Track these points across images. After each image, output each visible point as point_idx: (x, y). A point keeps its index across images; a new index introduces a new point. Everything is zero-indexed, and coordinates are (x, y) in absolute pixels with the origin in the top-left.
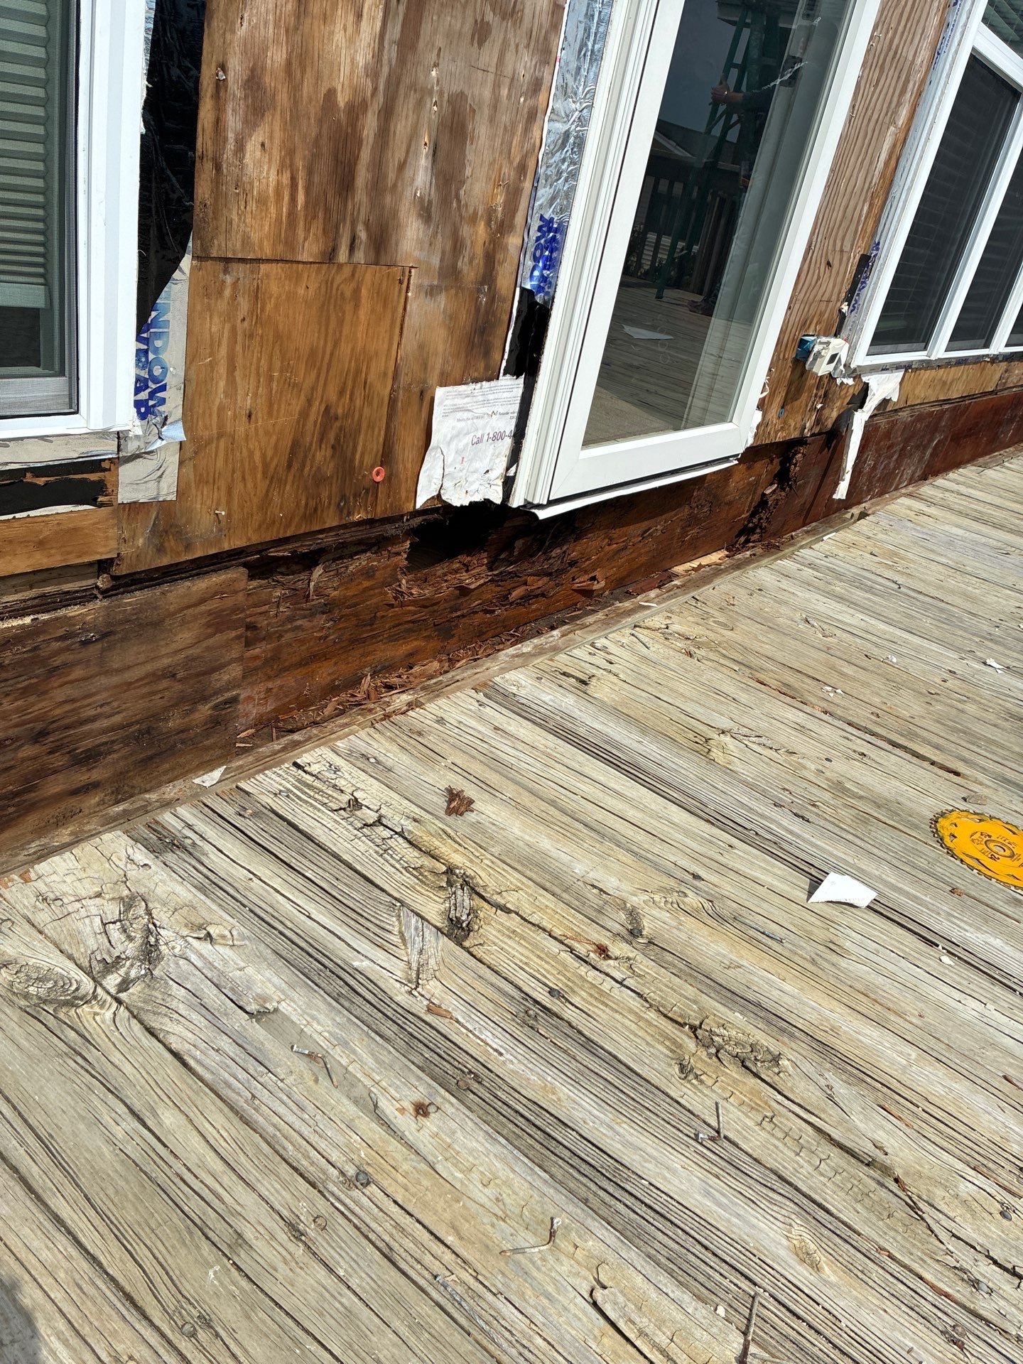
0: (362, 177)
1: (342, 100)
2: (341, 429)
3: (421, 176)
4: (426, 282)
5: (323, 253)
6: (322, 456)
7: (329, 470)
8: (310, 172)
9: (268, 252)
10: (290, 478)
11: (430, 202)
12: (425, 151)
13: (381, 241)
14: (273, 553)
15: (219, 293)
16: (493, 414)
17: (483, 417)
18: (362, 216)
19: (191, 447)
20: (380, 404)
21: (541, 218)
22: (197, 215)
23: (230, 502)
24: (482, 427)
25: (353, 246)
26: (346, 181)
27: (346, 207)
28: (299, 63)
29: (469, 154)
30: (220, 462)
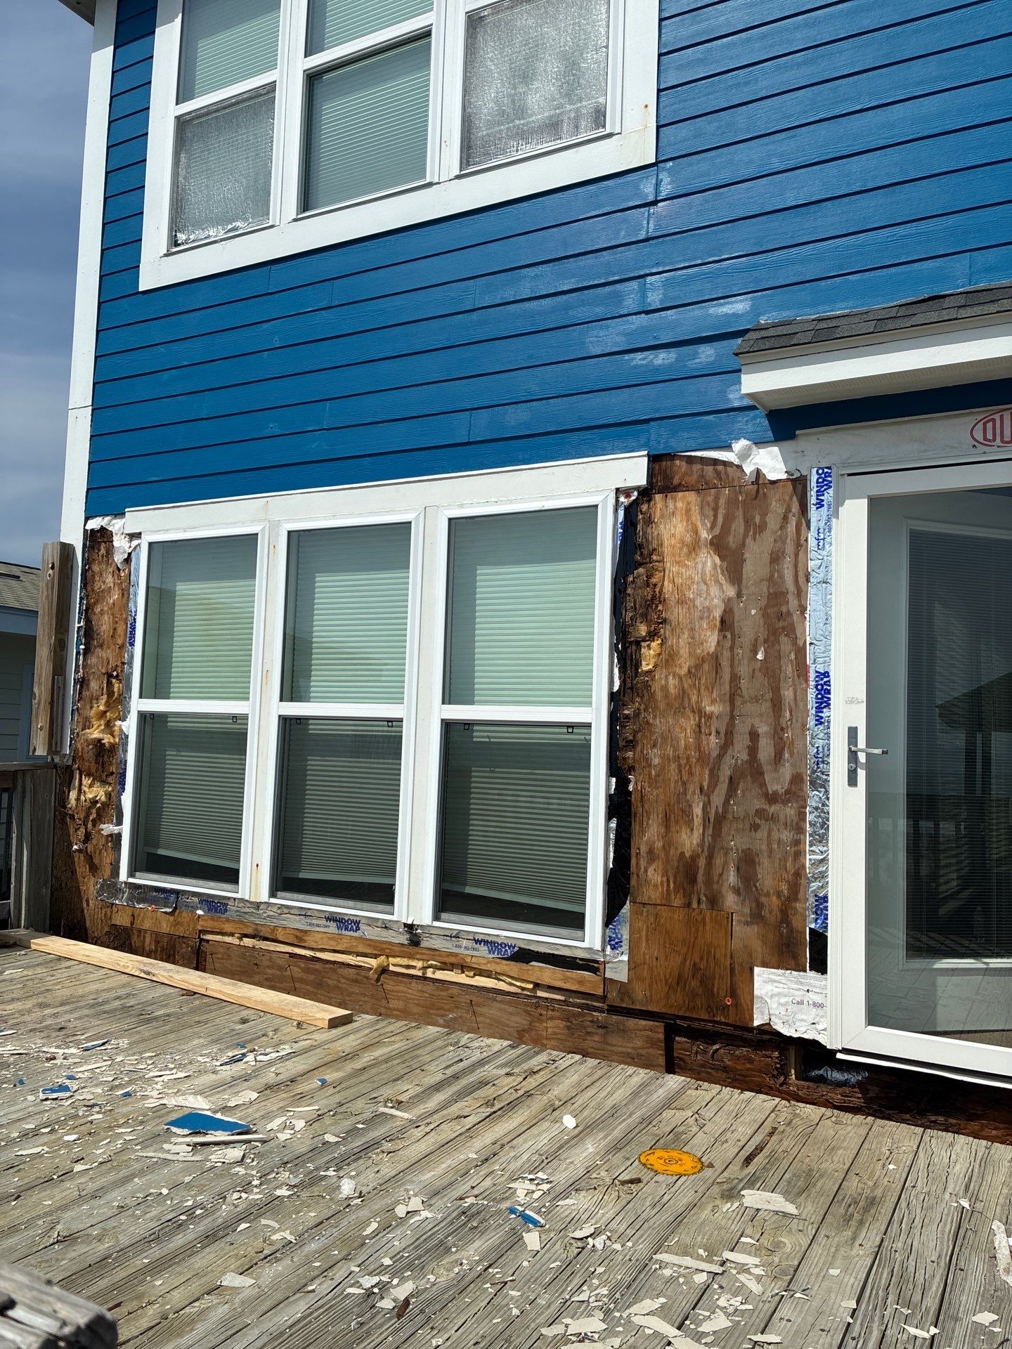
0: (700, 878)
1: (687, 855)
2: (703, 974)
3: (732, 878)
4: (743, 919)
5: (684, 904)
6: (694, 983)
7: (700, 991)
8: (675, 877)
9: (659, 902)
10: (679, 989)
11: (739, 888)
12: (732, 869)
13: (714, 901)
14: (678, 1022)
15: (642, 914)
16: (808, 991)
17: (799, 990)
18: (702, 891)
19: (633, 965)
20: (725, 969)
21: (816, 896)
22: (631, 889)
23: (651, 990)
24: (799, 995)
25: (699, 902)
26: (692, 880)
27: (693, 887)
28: (668, 845)
29: (759, 869)
30: (645, 974)
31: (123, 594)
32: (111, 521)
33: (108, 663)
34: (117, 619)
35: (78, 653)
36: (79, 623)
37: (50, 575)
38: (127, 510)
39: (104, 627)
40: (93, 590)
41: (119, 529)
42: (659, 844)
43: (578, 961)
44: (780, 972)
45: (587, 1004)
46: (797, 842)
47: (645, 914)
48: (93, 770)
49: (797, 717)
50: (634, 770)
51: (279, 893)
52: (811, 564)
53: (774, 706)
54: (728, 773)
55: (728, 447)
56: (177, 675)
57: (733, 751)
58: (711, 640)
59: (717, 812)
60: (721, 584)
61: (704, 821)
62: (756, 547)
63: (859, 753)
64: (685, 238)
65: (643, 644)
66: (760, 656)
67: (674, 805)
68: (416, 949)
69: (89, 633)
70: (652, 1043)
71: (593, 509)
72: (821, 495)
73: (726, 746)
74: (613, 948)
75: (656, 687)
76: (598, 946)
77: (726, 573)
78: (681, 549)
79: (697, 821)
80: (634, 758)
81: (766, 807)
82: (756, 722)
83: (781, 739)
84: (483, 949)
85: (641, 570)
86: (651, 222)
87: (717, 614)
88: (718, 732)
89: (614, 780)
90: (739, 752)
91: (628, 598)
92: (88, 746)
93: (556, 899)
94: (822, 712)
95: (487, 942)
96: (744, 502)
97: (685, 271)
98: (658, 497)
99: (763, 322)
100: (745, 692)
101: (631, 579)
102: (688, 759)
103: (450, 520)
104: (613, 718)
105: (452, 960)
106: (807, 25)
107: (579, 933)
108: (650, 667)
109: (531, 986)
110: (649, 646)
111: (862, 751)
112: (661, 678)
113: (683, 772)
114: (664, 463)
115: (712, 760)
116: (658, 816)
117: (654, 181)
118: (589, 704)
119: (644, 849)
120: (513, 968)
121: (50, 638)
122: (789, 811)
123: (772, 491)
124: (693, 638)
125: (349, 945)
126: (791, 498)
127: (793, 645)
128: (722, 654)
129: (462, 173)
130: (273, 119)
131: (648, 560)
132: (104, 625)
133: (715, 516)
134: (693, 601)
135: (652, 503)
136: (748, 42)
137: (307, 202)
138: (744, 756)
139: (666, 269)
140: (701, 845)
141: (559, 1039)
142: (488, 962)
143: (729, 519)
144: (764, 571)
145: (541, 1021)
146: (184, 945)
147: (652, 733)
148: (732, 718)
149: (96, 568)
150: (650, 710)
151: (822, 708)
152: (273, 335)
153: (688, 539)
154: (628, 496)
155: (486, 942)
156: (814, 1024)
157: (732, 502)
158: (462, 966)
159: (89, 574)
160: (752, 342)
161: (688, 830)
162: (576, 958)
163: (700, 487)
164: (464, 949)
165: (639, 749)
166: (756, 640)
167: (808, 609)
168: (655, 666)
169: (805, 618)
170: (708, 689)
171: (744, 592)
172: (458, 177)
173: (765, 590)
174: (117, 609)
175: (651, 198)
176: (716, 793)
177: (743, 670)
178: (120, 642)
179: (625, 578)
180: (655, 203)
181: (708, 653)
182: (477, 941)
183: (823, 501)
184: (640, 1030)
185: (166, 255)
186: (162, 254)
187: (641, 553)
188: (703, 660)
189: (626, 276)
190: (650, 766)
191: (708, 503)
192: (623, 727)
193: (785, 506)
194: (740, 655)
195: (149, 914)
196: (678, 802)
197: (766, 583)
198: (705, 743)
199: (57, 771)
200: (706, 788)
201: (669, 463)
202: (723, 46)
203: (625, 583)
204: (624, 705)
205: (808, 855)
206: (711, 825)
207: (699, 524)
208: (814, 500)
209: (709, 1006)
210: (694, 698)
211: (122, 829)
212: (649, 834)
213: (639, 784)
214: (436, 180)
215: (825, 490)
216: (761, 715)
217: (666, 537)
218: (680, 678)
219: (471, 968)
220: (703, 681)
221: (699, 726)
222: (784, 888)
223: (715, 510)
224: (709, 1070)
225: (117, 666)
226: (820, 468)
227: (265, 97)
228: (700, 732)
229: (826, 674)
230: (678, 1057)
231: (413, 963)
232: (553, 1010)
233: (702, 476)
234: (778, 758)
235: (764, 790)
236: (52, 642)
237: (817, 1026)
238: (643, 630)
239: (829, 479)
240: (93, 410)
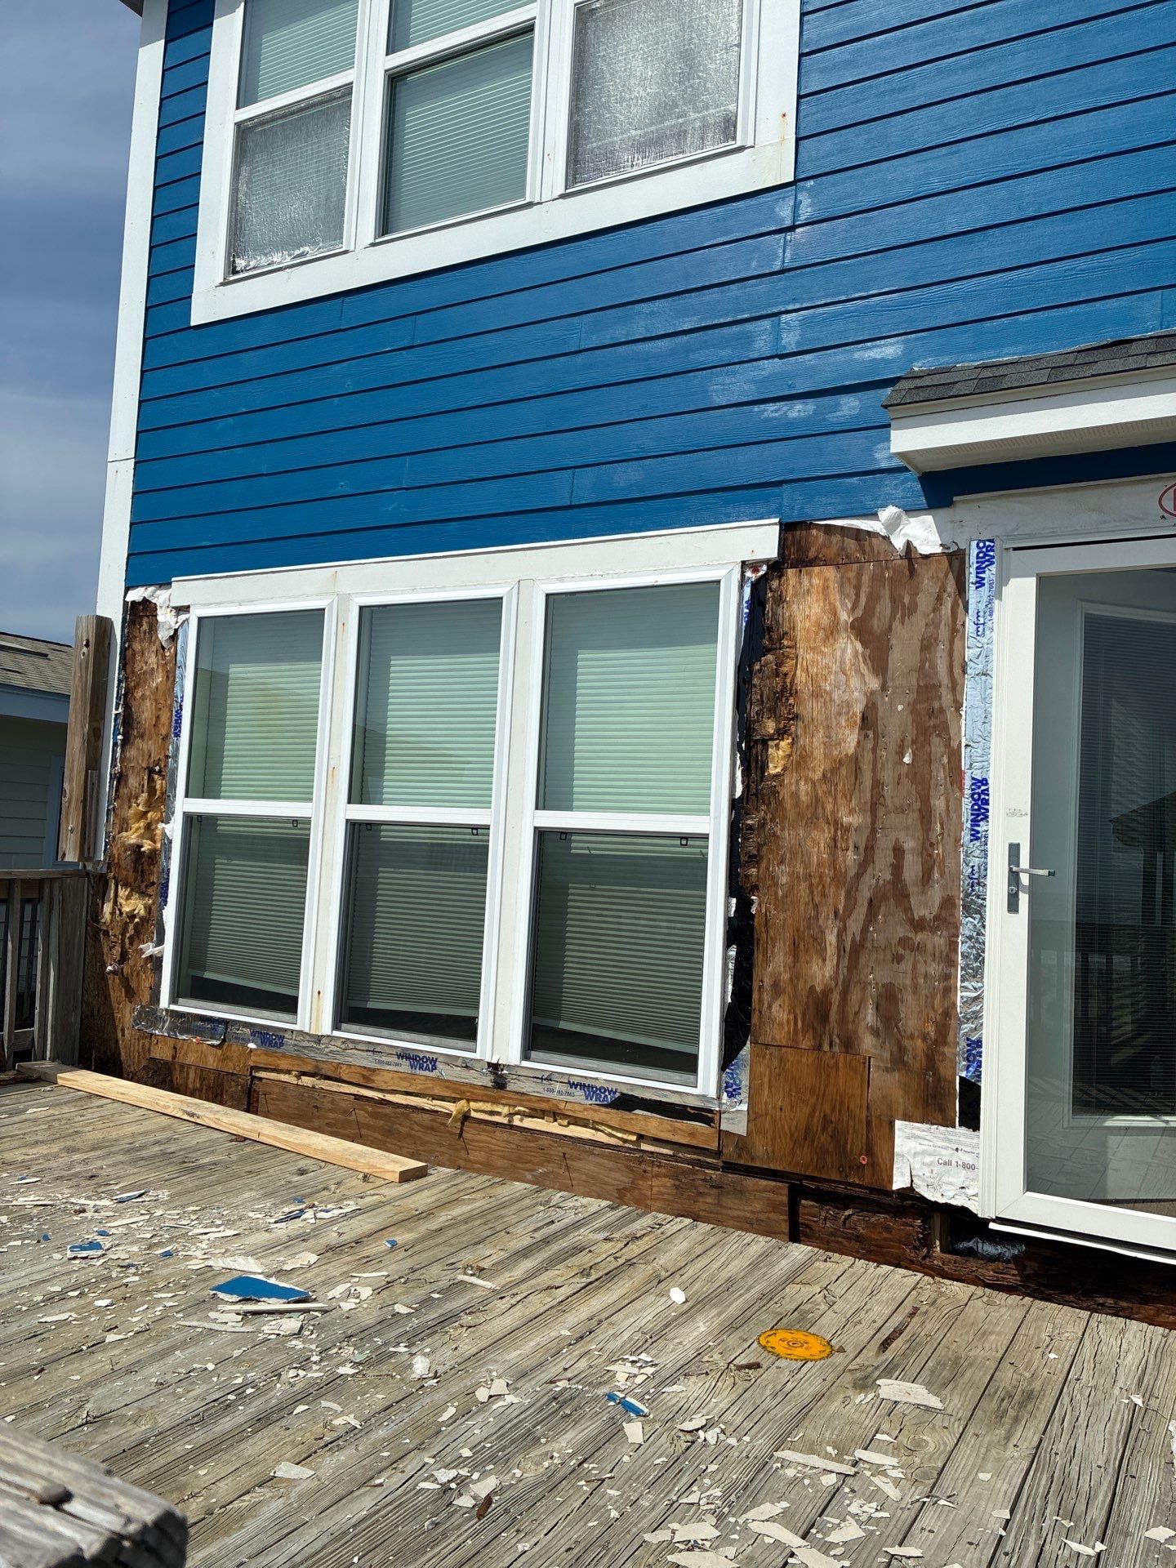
0: (833, 1016)
1: (818, 989)
2: (835, 1128)
3: (870, 1016)
4: (882, 1065)
5: (814, 1046)
6: (824, 1138)
7: (831, 1148)
8: (804, 1015)
9: (784, 1043)
10: (806, 1145)
11: (878, 1029)
12: (870, 1007)
13: (849, 1044)
14: (805, 1183)
15: (764, 1057)
16: (957, 1150)
17: (946, 1148)
18: (835, 1033)
19: (753, 1116)
20: (860, 1121)
21: (968, 1039)
22: (753, 1028)
23: (773, 1145)
24: (946, 1155)
25: (831, 1045)
26: (824, 1018)
27: (825, 1028)
28: (795, 978)
29: (902, 1008)
30: (767, 1125)
31: (168, 677)
32: (155, 591)
33: (150, 756)
34: (160, 706)
35: (115, 744)
36: (117, 709)
37: (84, 654)
38: (173, 579)
39: (146, 715)
40: (133, 672)
41: (165, 602)
42: (786, 976)
43: (689, 1109)
44: (925, 1126)
45: (699, 1160)
46: (947, 977)
47: (768, 1057)
48: (131, 880)
49: (949, 830)
50: (758, 889)
51: (344, 1026)
52: (969, 653)
53: (923, 818)
54: (867, 895)
55: (874, 516)
56: (228, 771)
57: (874, 869)
58: (850, 740)
59: (853, 940)
60: (863, 675)
61: (839, 950)
62: (904, 632)
63: (1021, 874)
64: (826, 269)
65: (770, 743)
66: (907, 759)
67: (803, 932)
68: (501, 1093)
69: (128, 721)
70: (774, 1207)
71: (715, 585)
72: (981, 573)
73: (865, 864)
74: (731, 1095)
75: (785, 793)
76: (712, 1093)
77: (869, 661)
78: (816, 633)
79: (831, 950)
80: (758, 876)
81: (911, 935)
82: (902, 835)
83: (930, 856)
84: (579, 1095)
85: (770, 657)
86: (788, 251)
87: (858, 709)
88: (856, 847)
89: (734, 901)
90: (881, 870)
91: (753, 689)
92: (125, 852)
93: (664, 1037)
94: (979, 826)
95: (584, 1085)
96: (891, 579)
97: (826, 309)
98: (791, 572)
99: (917, 369)
100: (889, 801)
101: (757, 667)
102: (821, 877)
103: (548, 595)
104: (734, 829)
105: (543, 1106)
106: (973, 22)
107: (691, 1077)
108: (778, 770)
109: (634, 1138)
110: (777, 746)
111: (1025, 871)
112: (791, 784)
113: (815, 893)
114: (798, 533)
115: (848, 879)
116: (784, 943)
117: (792, 203)
118: (707, 812)
119: (768, 981)
120: (614, 1117)
121: (83, 727)
122: (939, 940)
123: (924, 567)
124: (829, 737)
125: (423, 1087)
126: (946, 575)
127: (946, 746)
128: (862, 756)
129: (568, 191)
130: (349, 127)
131: (778, 645)
132: (145, 712)
133: (858, 595)
134: (830, 693)
135: (784, 578)
136: (904, 41)
137: (386, 224)
138: (887, 876)
139: (805, 305)
140: (835, 977)
141: (665, 1200)
142: (585, 1109)
143: (873, 599)
144: (914, 660)
145: (645, 1179)
146: (233, 1083)
147: (779, 847)
148: (873, 830)
149: (137, 646)
150: (778, 820)
151: (979, 821)
152: (346, 378)
153: (825, 621)
154: (755, 570)
155: (582, 1086)
156: (963, 1188)
157: (877, 579)
158: (554, 1113)
159: (129, 653)
160: (904, 393)
161: (820, 961)
162: (686, 1106)
163: (840, 562)
164: (557, 1093)
165: (764, 864)
166: (902, 741)
167: (964, 705)
168: (785, 769)
169: (961, 715)
170: (846, 798)
171: (890, 684)
172: (563, 196)
173: (914, 682)
174: (160, 693)
175: (788, 223)
176: (853, 917)
177: (887, 776)
178: (164, 732)
179: (751, 666)
180: (792, 228)
181: (847, 755)
182: (572, 1085)
183: (983, 579)
184: (760, 1191)
185: (222, 284)
186: (217, 283)
187: (770, 638)
188: (841, 763)
189: (757, 314)
190: (776, 885)
191: (849, 579)
192: (745, 839)
193: (939, 584)
194: (884, 758)
195: (194, 1047)
196: (809, 928)
197: (915, 674)
198: (841, 859)
199: (89, 879)
200: (841, 912)
201: (804, 533)
202: (875, 46)
203: (751, 672)
204: (747, 814)
205: (959, 992)
206: (847, 955)
207: (838, 604)
208: (973, 578)
209: (841, 1166)
210: (829, 807)
211: (163, 949)
212: (774, 964)
213: (763, 906)
214: (537, 200)
215: (987, 566)
216: (907, 828)
217: (799, 619)
218: (813, 783)
219: (565, 1116)
220: (840, 787)
221: (835, 840)
222: (931, 1030)
223: (858, 588)
224: (840, 1239)
225: (159, 760)
226: (980, 541)
227: (339, 101)
228: (836, 846)
229: (984, 782)
230: (803, 1224)
231: (498, 1109)
232: (659, 1167)
233: (843, 549)
234: (926, 878)
235: (909, 915)
236: (86, 730)
237: (967, 1191)
238: (771, 726)
239: (992, 553)
240: (136, 463)
